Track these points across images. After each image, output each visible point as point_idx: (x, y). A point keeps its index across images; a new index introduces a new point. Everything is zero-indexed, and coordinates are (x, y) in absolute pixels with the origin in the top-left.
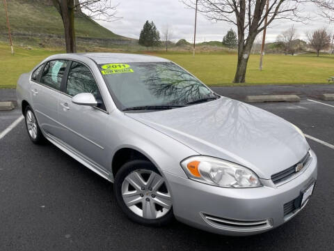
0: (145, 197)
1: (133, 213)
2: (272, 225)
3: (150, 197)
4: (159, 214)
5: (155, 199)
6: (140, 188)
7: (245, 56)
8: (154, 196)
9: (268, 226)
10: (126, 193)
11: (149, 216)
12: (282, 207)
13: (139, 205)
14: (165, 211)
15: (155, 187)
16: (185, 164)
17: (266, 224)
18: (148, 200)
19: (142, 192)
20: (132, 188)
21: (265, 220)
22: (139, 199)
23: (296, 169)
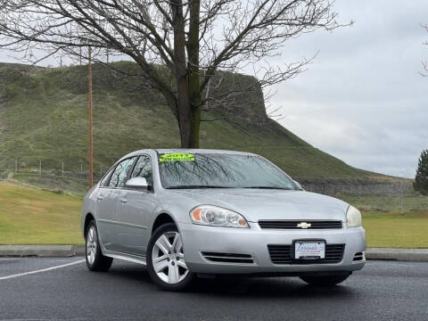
0: (171, 261)
3: (175, 261)
5: (179, 261)
6: (167, 252)
8: (178, 259)
9: (255, 264)
10: (156, 259)
11: (173, 281)
13: (166, 271)
14: (186, 273)
15: (178, 249)
16: (192, 214)
17: (251, 262)
18: (173, 264)
19: (169, 256)
20: (161, 253)
21: (249, 256)
22: (165, 264)
23: (299, 225)
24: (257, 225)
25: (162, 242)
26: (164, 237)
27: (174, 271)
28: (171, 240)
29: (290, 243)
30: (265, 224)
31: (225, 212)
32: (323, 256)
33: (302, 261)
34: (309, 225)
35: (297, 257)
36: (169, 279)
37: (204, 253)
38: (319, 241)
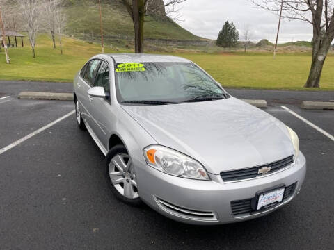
0: (126, 178)
1: (117, 191)
2: (218, 218)
3: (129, 179)
4: (136, 195)
5: (133, 181)
6: (122, 170)
7: (320, 58)
8: (132, 178)
9: (214, 219)
10: (113, 172)
11: (128, 196)
12: (229, 203)
13: (122, 184)
16: (145, 151)
17: (212, 216)
18: (128, 181)
19: (124, 174)
20: (117, 170)
21: (210, 212)
22: (121, 179)
23: (260, 171)
25: (117, 161)
26: (119, 157)
27: (128, 187)
28: (126, 161)
29: (253, 195)
30: (228, 176)
31: (183, 159)
32: (280, 200)
33: (263, 209)
34: (269, 169)
35: (259, 208)
36: (125, 193)
38: (279, 188)
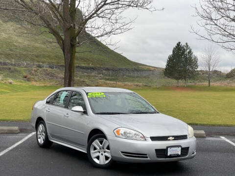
0: (101, 153)
1: (95, 162)
3: (103, 153)
4: (107, 162)
6: (98, 148)
8: (105, 152)
9: (149, 159)
10: (92, 151)
11: (102, 163)
13: (98, 158)
14: (109, 159)
15: (105, 147)
16: (115, 131)
17: (147, 157)
18: (102, 154)
19: (100, 150)
20: (95, 149)
21: (146, 155)
22: (98, 154)
23: (169, 139)
24: (150, 139)
25: (96, 143)
26: (97, 141)
27: (102, 158)
28: (101, 142)
29: (165, 148)
30: (153, 139)
31: (134, 132)
32: (180, 154)
33: (171, 156)
34: (173, 138)
35: (168, 155)
36: (100, 162)
37: (122, 152)
38: (178, 146)
